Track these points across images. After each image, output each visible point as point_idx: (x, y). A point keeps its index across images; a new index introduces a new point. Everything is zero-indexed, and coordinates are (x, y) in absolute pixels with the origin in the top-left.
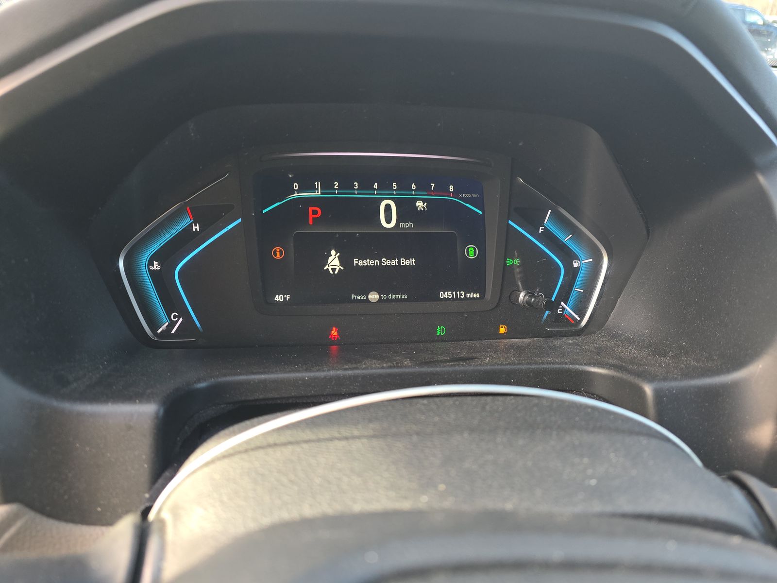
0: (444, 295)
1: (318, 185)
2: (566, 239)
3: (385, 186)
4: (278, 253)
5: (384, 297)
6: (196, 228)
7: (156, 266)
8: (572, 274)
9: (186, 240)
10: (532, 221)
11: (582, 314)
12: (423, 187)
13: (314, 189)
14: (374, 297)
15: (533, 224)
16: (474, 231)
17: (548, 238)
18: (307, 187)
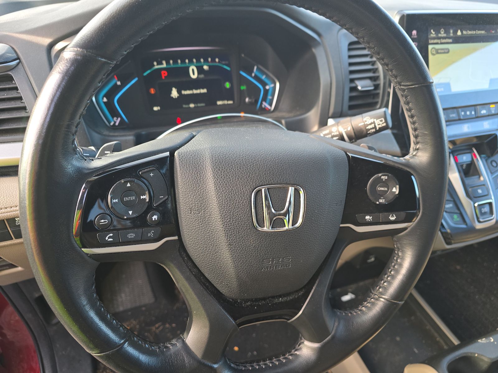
0: (219, 103)
1: (164, 62)
2: (263, 77)
3: (191, 62)
4: (152, 91)
5: (196, 105)
6: (119, 83)
7: (105, 100)
8: (266, 92)
9: (115, 89)
11: (271, 105)
12: (206, 61)
13: (162, 64)
14: (192, 105)
15: (250, 72)
16: (228, 76)
17: (256, 78)
18: (160, 63)
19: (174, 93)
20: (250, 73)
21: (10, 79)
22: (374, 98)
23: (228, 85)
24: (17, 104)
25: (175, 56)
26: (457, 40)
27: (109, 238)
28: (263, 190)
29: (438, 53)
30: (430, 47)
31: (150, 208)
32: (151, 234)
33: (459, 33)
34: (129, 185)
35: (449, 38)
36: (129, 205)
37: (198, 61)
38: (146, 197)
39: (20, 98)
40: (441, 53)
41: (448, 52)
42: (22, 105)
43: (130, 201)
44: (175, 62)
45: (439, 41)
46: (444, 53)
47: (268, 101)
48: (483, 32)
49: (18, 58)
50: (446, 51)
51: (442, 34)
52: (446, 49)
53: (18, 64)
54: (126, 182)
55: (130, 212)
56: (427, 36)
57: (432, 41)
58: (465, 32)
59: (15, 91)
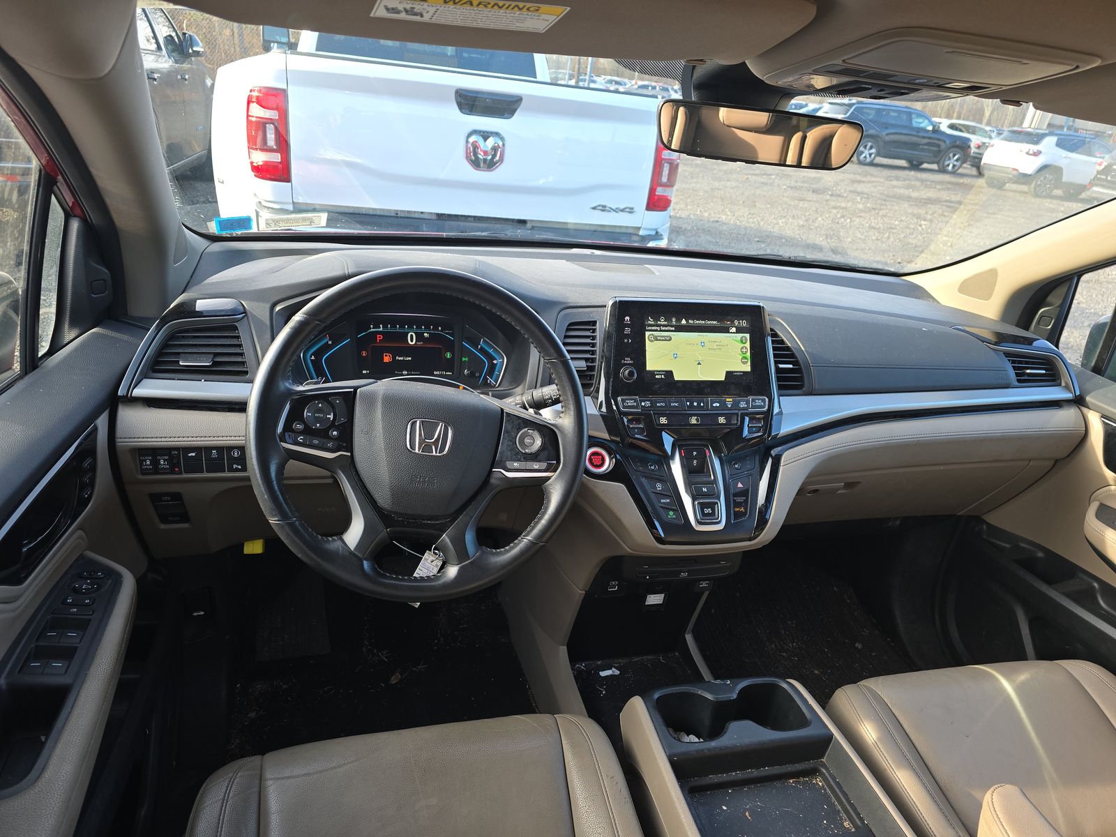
0: (437, 373)
1: (381, 326)
2: (490, 352)
3: (411, 327)
4: (364, 354)
6: (330, 342)
7: (313, 358)
9: (326, 348)
10: (475, 344)
11: (496, 381)
12: (427, 327)
13: (379, 327)
14: (405, 373)
15: (475, 345)
16: (450, 346)
17: (482, 351)
18: (377, 326)
19: (387, 359)
20: (476, 347)
21: (236, 328)
22: (590, 379)
23: (449, 355)
24: (237, 350)
25: (393, 321)
26: (680, 329)
27: (300, 439)
28: (418, 422)
29: (657, 340)
30: (647, 334)
31: (332, 425)
32: (330, 445)
33: (684, 322)
34: (320, 405)
35: (672, 326)
36: (318, 420)
37: (419, 327)
38: (331, 417)
39: (240, 346)
40: (659, 340)
41: (670, 340)
42: (240, 351)
43: (319, 417)
44: (394, 326)
45: (658, 329)
46: (666, 340)
47: (494, 376)
48: (715, 322)
49: (245, 312)
50: (668, 339)
51: (662, 322)
52: (667, 337)
53: (244, 317)
54: (319, 403)
55: (318, 425)
56: (644, 322)
57: (650, 328)
58: (691, 321)
59: (236, 339)
